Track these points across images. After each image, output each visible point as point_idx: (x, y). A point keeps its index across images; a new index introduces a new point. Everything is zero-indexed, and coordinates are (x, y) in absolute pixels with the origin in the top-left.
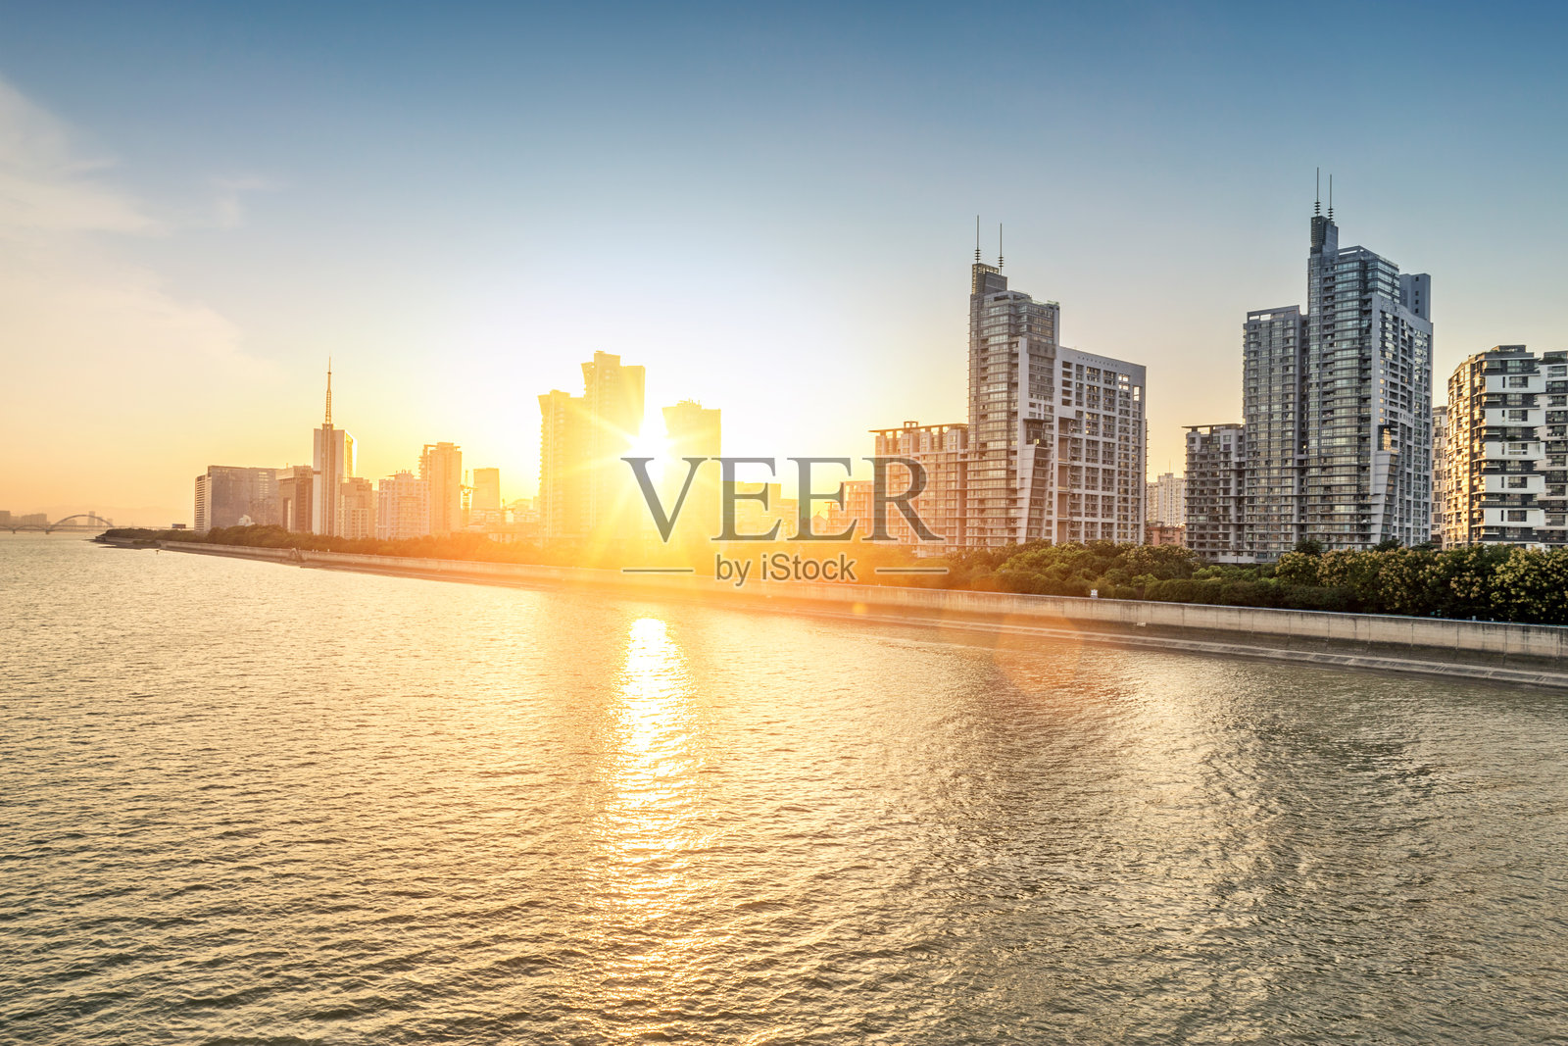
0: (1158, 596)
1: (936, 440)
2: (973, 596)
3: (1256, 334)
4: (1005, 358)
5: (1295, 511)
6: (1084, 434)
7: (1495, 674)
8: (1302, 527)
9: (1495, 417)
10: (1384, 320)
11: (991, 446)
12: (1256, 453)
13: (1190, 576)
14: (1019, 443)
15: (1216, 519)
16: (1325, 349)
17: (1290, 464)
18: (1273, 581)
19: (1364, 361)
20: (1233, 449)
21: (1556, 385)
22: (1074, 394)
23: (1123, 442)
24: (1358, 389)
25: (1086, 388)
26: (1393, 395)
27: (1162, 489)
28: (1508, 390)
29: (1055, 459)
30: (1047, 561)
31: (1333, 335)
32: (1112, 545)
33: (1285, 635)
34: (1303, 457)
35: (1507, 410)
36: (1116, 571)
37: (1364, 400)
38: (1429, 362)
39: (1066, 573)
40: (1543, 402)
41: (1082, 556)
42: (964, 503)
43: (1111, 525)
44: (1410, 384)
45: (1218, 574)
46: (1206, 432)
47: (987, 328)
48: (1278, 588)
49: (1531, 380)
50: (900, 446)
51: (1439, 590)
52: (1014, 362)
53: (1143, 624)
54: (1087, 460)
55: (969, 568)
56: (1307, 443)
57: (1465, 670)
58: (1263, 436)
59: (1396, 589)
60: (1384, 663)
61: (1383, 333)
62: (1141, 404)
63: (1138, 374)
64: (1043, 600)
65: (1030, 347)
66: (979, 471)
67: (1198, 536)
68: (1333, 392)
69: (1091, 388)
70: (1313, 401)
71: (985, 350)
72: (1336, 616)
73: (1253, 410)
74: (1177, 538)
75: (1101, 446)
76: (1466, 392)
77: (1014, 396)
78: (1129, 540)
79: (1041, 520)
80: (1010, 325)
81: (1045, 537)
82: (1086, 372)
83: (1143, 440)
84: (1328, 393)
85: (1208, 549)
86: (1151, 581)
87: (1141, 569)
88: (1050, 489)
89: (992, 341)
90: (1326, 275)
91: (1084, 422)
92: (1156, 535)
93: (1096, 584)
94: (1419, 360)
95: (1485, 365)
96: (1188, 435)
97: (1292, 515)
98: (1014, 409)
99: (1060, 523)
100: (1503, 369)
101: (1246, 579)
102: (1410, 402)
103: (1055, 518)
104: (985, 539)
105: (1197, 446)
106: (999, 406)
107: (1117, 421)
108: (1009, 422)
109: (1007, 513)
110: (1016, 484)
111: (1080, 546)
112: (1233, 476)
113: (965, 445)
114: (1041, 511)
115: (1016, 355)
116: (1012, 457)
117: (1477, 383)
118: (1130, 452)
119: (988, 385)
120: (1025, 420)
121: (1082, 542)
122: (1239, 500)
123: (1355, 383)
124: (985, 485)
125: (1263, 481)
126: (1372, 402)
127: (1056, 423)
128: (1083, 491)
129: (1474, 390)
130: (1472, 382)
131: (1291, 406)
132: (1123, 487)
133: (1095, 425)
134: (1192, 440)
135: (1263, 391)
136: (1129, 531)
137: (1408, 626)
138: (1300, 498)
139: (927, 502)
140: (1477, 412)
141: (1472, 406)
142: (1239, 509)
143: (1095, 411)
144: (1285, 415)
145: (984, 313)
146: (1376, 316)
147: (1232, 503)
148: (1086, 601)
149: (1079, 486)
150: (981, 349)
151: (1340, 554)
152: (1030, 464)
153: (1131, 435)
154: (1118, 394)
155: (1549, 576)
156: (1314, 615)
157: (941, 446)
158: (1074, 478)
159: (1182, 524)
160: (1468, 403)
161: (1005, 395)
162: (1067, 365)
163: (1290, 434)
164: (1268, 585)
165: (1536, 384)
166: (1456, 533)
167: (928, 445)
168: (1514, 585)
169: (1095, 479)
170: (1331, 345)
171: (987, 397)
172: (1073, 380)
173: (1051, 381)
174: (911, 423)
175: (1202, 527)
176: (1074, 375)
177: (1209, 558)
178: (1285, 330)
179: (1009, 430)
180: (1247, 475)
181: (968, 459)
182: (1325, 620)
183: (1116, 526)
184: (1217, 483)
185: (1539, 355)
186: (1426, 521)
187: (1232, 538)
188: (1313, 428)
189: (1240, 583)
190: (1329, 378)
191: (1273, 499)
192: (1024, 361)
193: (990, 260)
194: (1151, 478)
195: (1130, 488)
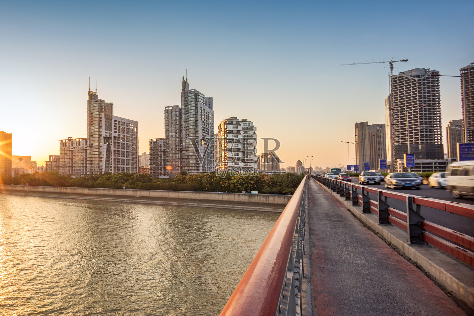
0: (142, 188)
1: (78, 143)
2: (89, 189)
3: (168, 113)
4: (98, 119)
5: (179, 163)
6: (121, 141)
7: (232, 207)
8: (181, 168)
9: (230, 136)
10: (201, 109)
11: (94, 144)
12: (168, 147)
13: (151, 182)
14: (102, 144)
15: (158, 165)
16: (186, 117)
17: (178, 150)
18: (174, 183)
19: (197, 121)
20: (162, 145)
21: (245, 128)
22: (118, 129)
23: (132, 143)
24: (195, 129)
25: (121, 128)
26: (204, 130)
27: (143, 157)
28: (233, 129)
29: (113, 149)
30: (110, 178)
31: (188, 114)
32: (129, 173)
33: (177, 198)
34: (181, 148)
35: (233, 135)
36: (130, 181)
37: (197, 132)
38: (213, 121)
39: (116, 182)
40: (242, 132)
41: (121, 177)
42: (86, 162)
43: (129, 167)
44: (208, 127)
45: (159, 181)
46: (155, 140)
47: (93, 110)
48: (175, 185)
49: (239, 127)
50: (67, 145)
51: (218, 184)
52: (100, 120)
53: (138, 196)
54: (122, 149)
55: (88, 181)
56: (182, 144)
57: (225, 207)
58: (170, 142)
59: (206, 185)
60: (204, 205)
61: (201, 113)
62: (137, 133)
63: (136, 124)
64: (110, 190)
65: (105, 115)
66: (91, 152)
67: (153, 170)
68: (189, 129)
69: (123, 128)
70: (183, 132)
71: (92, 116)
72: (191, 193)
73: (167, 134)
74: (147, 171)
75: (126, 145)
76: (223, 130)
77: (101, 130)
78: (134, 172)
79: (109, 166)
80: (99, 109)
81: (110, 171)
82: (121, 123)
83: (137, 143)
84: (187, 130)
85: (156, 174)
86: (140, 184)
87: (137, 180)
88: (111, 157)
89: (94, 114)
90: (186, 97)
91: (121, 138)
92: (141, 170)
93: (125, 185)
94: (211, 121)
95: (227, 122)
96: (150, 141)
97: (178, 164)
98: (100, 134)
99: (114, 167)
100: (231, 124)
101: (167, 183)
102: (208, 132)
103: (113, 166)
104: (92, 172)
105: (152, 145)
106: (96, 133)
107: (130, 137)
108: (99, 137)
109: (99, 165)
110: (102, 156)
111: (120, 174)
112: (162, 153)
113: (86, 144)
114: (109, 164)
115: (101, 118)
116: (100, 148)
117: (225, 127)
118: (134, 146)
119: (93, 127)
120: (104, 137)
121: (121, 173)
122: (164, 160)
123: (194, 127)
124: (92, 156)
125: (171, 154)
126: (199, 132)
127: (113, 138)
128: (121, 158)
129: (225, 129)
130: (224, 127)
131: (177, 133)
132: (132, 156)
133: (124, 138)
134: (151, 143)
135: (170, 129)
136: (134, 169)
137: (210, 195)
138: (181, 159)
139: (75, 161)
140: (226, 135)
141: (224, 134)
142: (164, 162)
143: (124, 134)
144: (176, 136)
145: (91, 105)
146: (199, 108)
147: (162, 161)
148: (122, 190)
149: (120, 156)
150: (91, 116)
151: (192, 175)
152: (105, 150)
153: (134, 141)
154: (130, 129)
155: (245, 180)
156: (184, 192)
157: (79, 145)
158: (118, 154)
159: (149, 167)
160: (223, 133)
161: (98, 130)
162: (115, 121)
163: (178, 141)
164: (172, 184)
165: (240, 128)
166: (221, 168)
167: (75, 144)
168: (236, 182)
169: (124, 154)
170: (188, 116)
171: (92, 130)
172: (117, 125)
173: (111, 125)
174: (70, 138)
175: (154, 168)
176: (118, 124)
177: (156, 177)
178: (175, 112)
179: (99, 140)
180: (166, 153)
181: (87, 149)
182: (188, 194)
183: (130, 168)
184: (158, 155)
185: (240, 120)
186: (214, 165)
187: (163, 171)
188: (184, 139)
189: (165, 184)
190: (187, 125)
191: (173, 159)
192: (103, 120)
193: (93, 90)
194: (140, 154)
195: (134, 157)
